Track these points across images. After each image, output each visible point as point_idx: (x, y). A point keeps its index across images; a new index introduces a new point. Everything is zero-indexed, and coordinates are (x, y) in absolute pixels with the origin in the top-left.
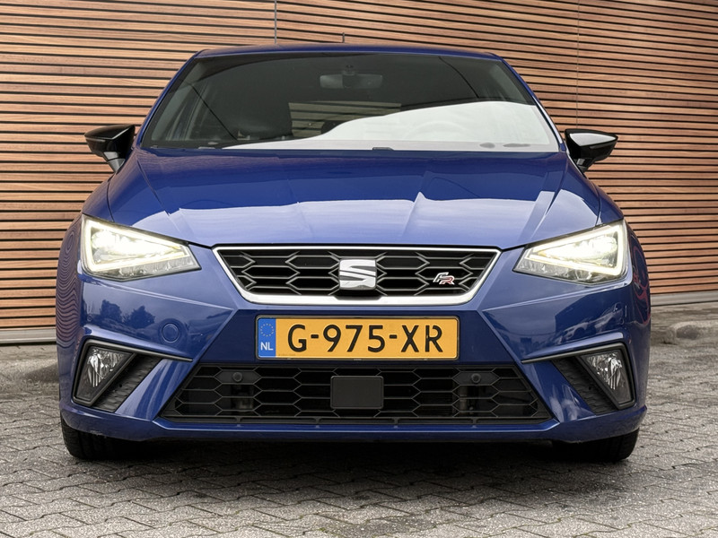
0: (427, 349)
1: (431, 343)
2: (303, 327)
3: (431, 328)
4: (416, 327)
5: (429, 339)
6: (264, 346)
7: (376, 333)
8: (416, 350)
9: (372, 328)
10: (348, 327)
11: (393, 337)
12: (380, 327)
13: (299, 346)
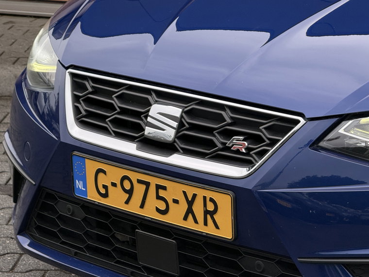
0: (206, 224)
1: (209, 217)
2: (105, 172)
3: (208, 200)
4: (195, 196)
5: (206, 212)
7: (162, 193)
8: (196, 222)
9: (158, 187)
10: (139, 181)
11: (176, 201)
12: (164, 188)
13: (103, 191)
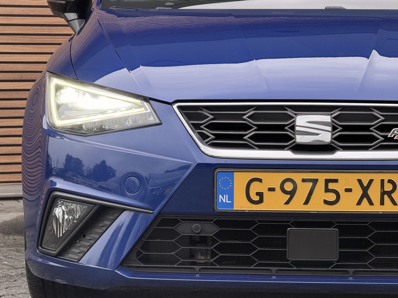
0: (382, 203)
1: (386, 197)
2: (260, 180)
3: (386, 182)
4: (371, 181)
5: (383, 193)
6: (223, 199)
7: (331, 186)
8: (371, 203)
9: (327, 181)
10: (304, 180)
11: (348, 190)
12: (336, 181)
13: (257, 198)
